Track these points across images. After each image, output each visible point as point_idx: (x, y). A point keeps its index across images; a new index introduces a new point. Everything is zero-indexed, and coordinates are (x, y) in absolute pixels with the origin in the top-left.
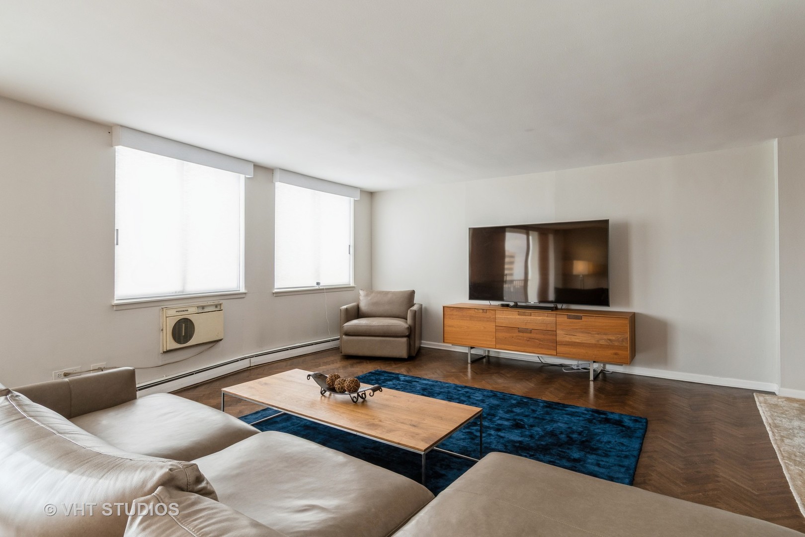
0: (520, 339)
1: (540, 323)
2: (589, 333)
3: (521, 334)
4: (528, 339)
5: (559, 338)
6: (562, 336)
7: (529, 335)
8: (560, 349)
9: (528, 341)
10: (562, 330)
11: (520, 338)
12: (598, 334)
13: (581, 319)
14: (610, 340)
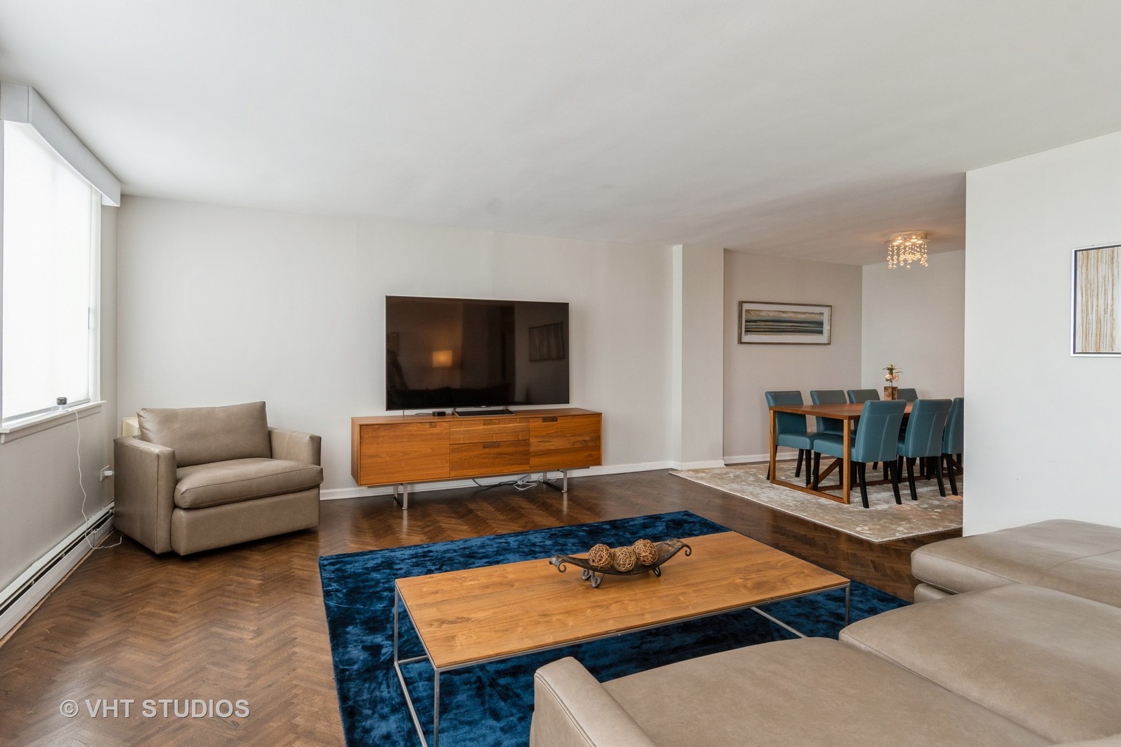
0: (484, 458)
1: (511, 432)
2: (565, 436)
3: (487, 450)
4: (495, 456)
5: (532, 449)
6: (535, 444)
7: (497, 450)
8: (533, 461)
9: (496, 458)
10: (536, 437)
11: (485, 456)
12: (573, 436)
13: (557, 421)
14: (584, 441)
